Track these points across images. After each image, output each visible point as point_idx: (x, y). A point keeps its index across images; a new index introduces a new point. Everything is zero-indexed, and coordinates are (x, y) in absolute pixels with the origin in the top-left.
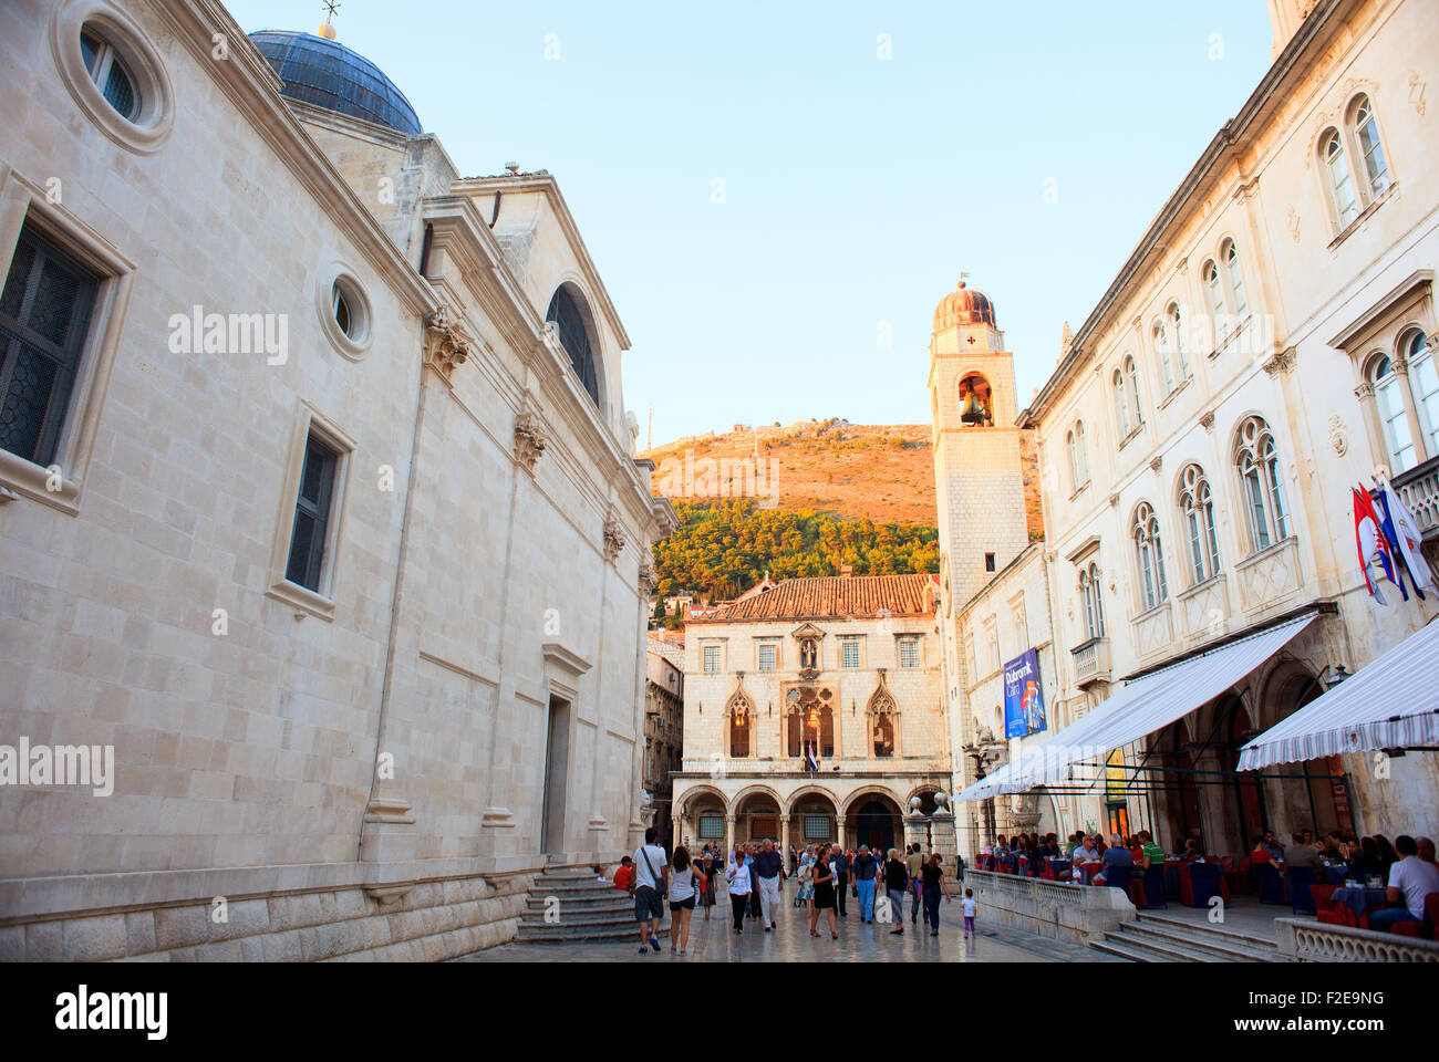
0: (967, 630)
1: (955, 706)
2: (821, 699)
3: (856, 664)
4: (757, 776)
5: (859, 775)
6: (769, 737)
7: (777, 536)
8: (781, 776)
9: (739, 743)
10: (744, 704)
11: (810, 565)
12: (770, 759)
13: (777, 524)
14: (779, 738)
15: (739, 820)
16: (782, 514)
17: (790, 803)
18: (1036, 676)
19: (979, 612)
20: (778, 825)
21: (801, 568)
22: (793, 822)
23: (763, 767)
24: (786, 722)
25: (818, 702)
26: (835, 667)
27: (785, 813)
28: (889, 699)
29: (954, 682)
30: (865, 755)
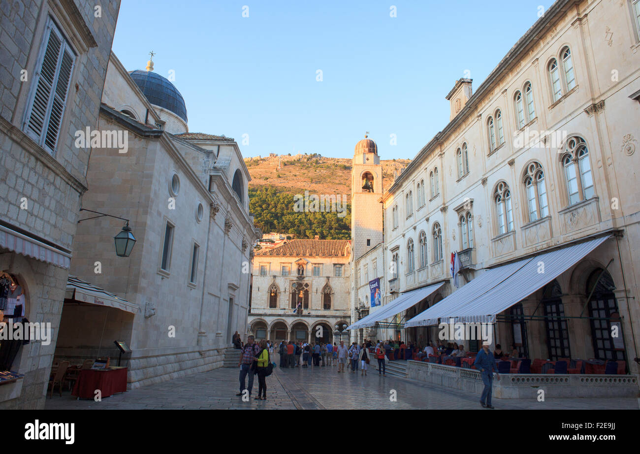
0: (359, 267)
1: (353, 293)
2: (305, 287)
3: (318, 274)
4: (280, 315)
5: (317, 316)
6: (284, 301)
7: (287, 206)
8: (288, 316)
9: (273, 302)
10: (275, 288)
11: (301, 219)
12: (284, 309)
13: (287, 200)
14: (288, 301)
15: (272, 332)
16: (289, 196)
17: (291, 326)
18: (378, 287)
19: (363, 262)
20: (286, 334)
21: (296, 220)
22: (292, 333)
23: (282, 312)
24: (291, 295)
25: (303, 288)
26: (311, 275)
27: (289, 329)
28: (330, 288)
29: (353, 285)
30: (320, 308)
